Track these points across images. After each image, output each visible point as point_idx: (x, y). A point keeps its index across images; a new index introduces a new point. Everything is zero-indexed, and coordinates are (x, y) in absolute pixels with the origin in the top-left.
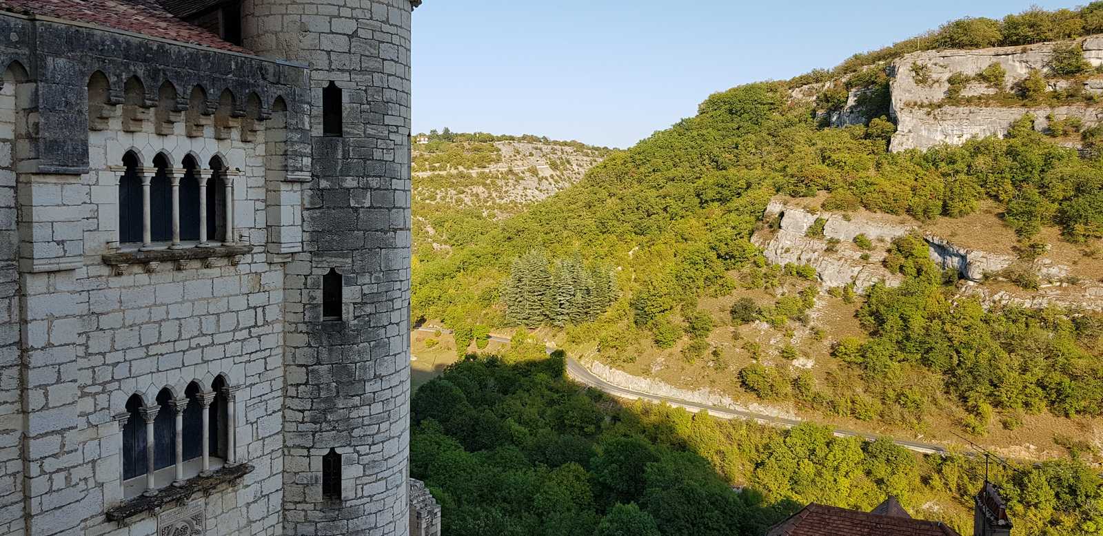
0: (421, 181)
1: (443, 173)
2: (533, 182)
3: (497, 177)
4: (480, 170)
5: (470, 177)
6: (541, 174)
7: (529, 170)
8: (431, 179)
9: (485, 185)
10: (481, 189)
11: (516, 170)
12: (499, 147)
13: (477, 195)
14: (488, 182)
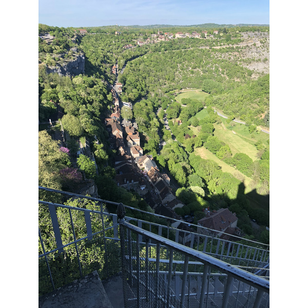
0: (217, 50)
1: (224, 47)
2: (254, 50)
3: (243, 48)
4: (237, 46)
5: (233, 48)
6: (257, 46)
7: (254, 45)
8: (220, 50)
9: (238, 51)
10: (236, 53)
11: (249, 45)
12: (243, 35)
13: (236, 56)
14: (239, 50)
